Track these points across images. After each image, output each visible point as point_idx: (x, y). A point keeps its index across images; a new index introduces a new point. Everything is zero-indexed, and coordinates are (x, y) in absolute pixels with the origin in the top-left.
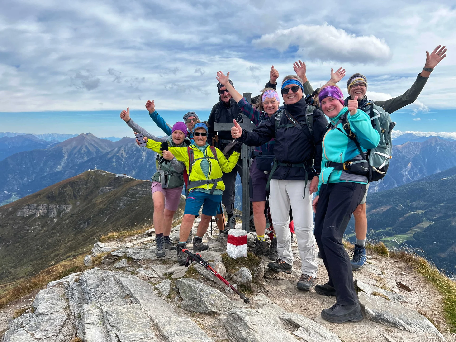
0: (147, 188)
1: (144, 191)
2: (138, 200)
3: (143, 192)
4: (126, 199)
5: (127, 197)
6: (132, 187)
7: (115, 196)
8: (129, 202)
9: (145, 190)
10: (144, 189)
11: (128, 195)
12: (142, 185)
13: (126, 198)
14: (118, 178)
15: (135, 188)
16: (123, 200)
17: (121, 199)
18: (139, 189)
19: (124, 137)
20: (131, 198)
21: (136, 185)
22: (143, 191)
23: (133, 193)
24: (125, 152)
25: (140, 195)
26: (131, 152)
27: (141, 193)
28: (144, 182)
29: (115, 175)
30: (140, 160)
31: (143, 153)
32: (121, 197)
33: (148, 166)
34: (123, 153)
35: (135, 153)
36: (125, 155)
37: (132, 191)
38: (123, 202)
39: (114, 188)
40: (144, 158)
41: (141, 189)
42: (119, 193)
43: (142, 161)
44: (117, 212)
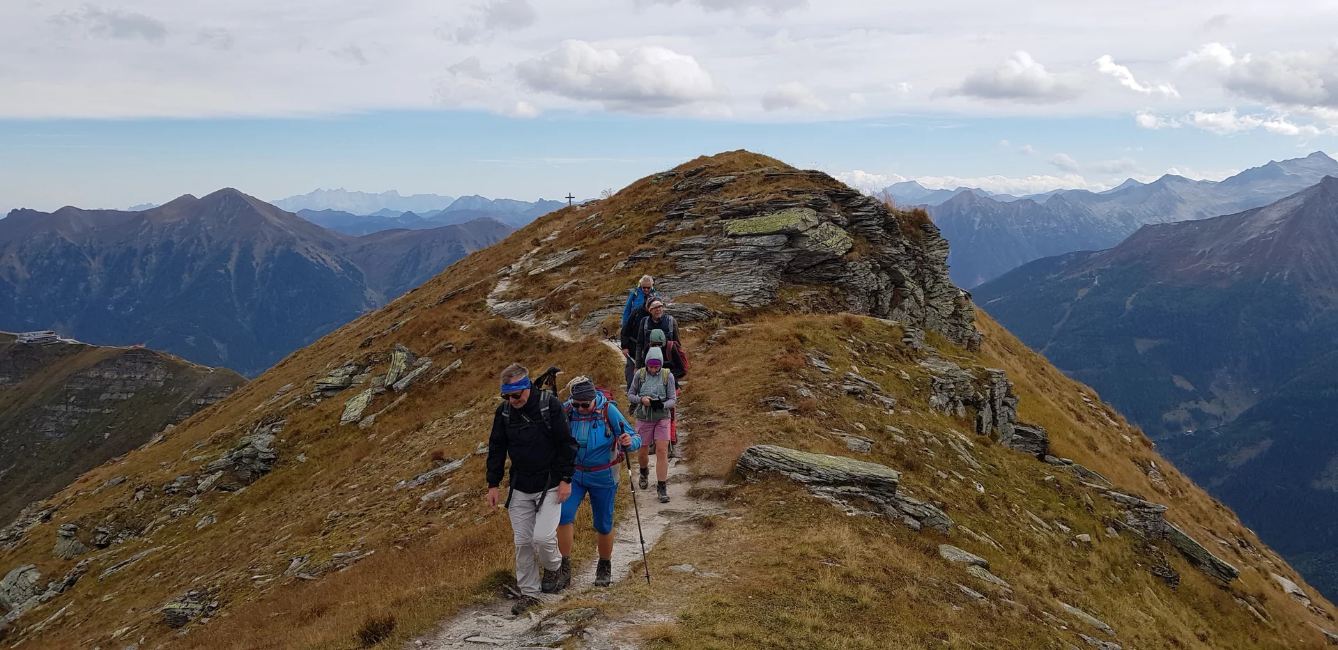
0: (136, 372)
1: (128, 382)
2: (107, 411)
3: (125, 385)
4: (64, 413)
5: (67, 404)
6: (83, 370)
7: (24, 406)
8: (75, 422)
9: (130, 378)
10: (125, 376)
11: (72, 399)
12: (120, 361)
13: (63, 408)
15: (92, 374)
16: (52, 416)
17: (46, 412)
18: (106, 375)
19: (15, 211)
20: (81, 406)
21: (97, 365)
22: (124, 380)
23: (87, 390)
24: (23, 263)
25: (115, 396)
26: (46, 262)
27: (117, 386)
28: (127, 353)
29: (16, 337)
30: (82, 286)
31: (92, 262)
32: (46, 407)
33: (110, 308)
34: (17, 265)
35: (61, 262)
36: (21, 271)
37: (83, 384)
38: (53, 421)
39: (13, 381)
40: (96, 281)
41: (116, 377)
42: (36, 395)
43: (88, 290)
44: (35, 454)
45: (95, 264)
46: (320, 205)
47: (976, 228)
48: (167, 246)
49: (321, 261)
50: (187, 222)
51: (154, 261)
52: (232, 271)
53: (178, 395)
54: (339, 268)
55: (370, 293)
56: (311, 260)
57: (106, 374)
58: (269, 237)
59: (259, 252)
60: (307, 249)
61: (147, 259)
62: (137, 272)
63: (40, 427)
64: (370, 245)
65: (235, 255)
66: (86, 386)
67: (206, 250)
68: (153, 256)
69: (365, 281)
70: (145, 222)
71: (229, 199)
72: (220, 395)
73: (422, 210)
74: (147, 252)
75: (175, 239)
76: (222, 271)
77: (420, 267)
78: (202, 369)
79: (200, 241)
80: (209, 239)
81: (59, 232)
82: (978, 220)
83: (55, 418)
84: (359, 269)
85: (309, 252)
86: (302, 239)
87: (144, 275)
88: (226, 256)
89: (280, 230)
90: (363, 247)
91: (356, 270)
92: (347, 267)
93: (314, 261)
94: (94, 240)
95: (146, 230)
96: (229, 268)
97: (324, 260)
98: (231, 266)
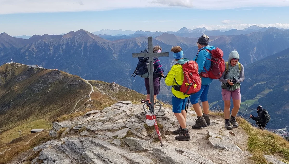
0: (56, 76)
1: (54, 78)
2: (49, 85)
3: (53, 79)
4: (39, 86)
5: (40, 83)
8: (42, 88)
10: (53, 77)
11: (41, 82)
12: (52, 73)
13: (39, 84)
14: (32, 69)
15: (46, 76)
17: (35, 85)
19: (34, 35)
20: (43, 84)
21: (47, 74)
25: (51, 82)
27: (51, 79)
28: (54, 71)
29: (29, 66)
30: (49, 53)
31: (51, 47)
32: (35, 84)
33: (55, 58)
34: (34, 48)
35: (44, 47)
36: (35, 50)
37: (43, 78)
38: (37, 88)
39: (28, 77)
40: (51, 52)
41: (51, 77)
42: (33, 81)
43: (50, 54)
44: (33, 96)
45: (51, 48)
46: (104, 33)
47: (274, 38)
48: (67, 43)
49: (103, 47)
50: (72, 37)
51: (65, 47)
52: (82, 50)
53: (65, 82)
54: (107, 49)
55: (115, 55)
56: (101, 47)
57: (49, 76)
58: (91, 41)
59: (88, 45)
60: (100, 44)
61: (63, 47)
62: (61, 50)
63: (34, 89)
64: (115, 43)
65: (83, 46)
66: (44, 79)
67: (76, 44)
68: (64, 46)
69: (114, 52)
70: (63, 38)
71: (82, 32)
72: (75, 82)
73: (127, 34)
74: (63, 45)
75: (69, 42)
76: (80, 50)
77: (127, 48)
78: (71, 75)
79: (75, 42)
80: (77, 42)
81: (44, 40)
82: (275, 36)
83: (37, 87)
84: (112, 49)
85: (100, 45)
86: (99, 42)
87: (62, 51)
88: (81, 46)
89: (93, 39)
90: (113, 44)
91: (111, 49)
92: (109, 48)
93: (102, 47)
94: (51, 42)
95: (63, 39)
96: (82, 49)
97: (104, 47)
98: (82, 48)
